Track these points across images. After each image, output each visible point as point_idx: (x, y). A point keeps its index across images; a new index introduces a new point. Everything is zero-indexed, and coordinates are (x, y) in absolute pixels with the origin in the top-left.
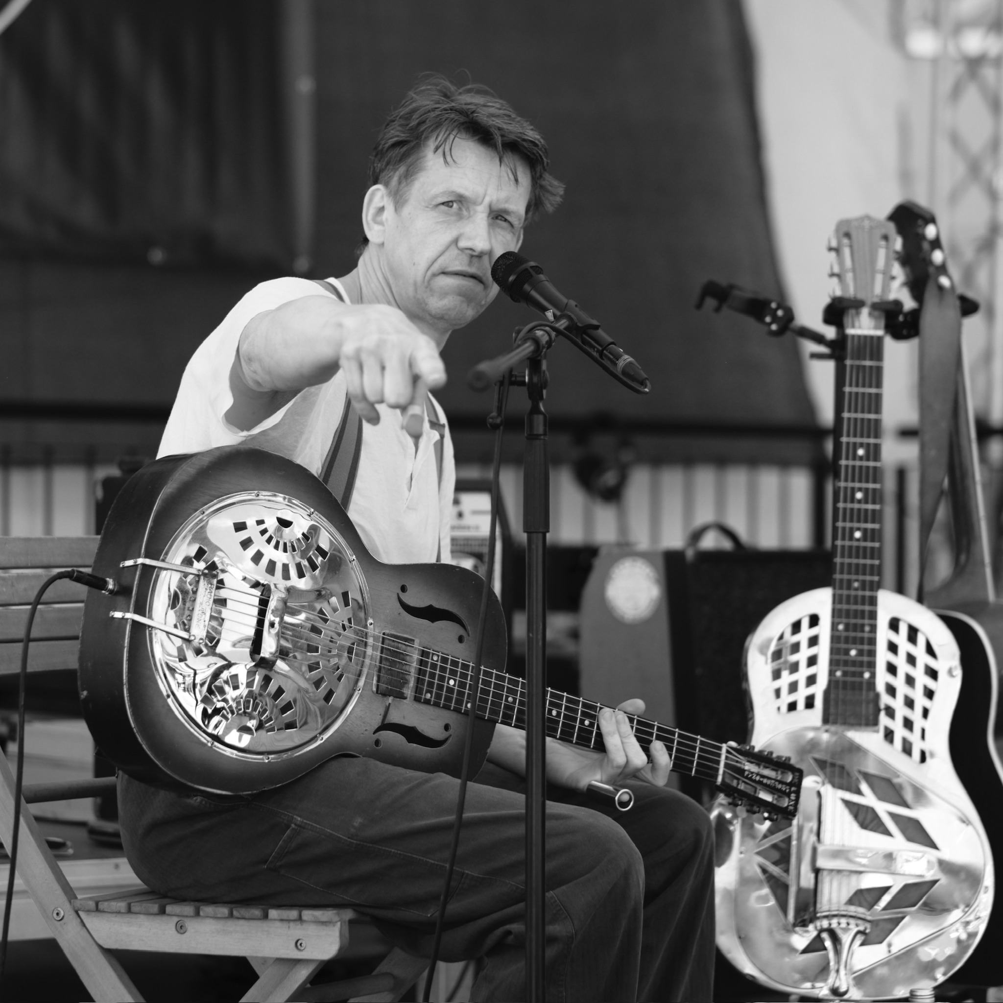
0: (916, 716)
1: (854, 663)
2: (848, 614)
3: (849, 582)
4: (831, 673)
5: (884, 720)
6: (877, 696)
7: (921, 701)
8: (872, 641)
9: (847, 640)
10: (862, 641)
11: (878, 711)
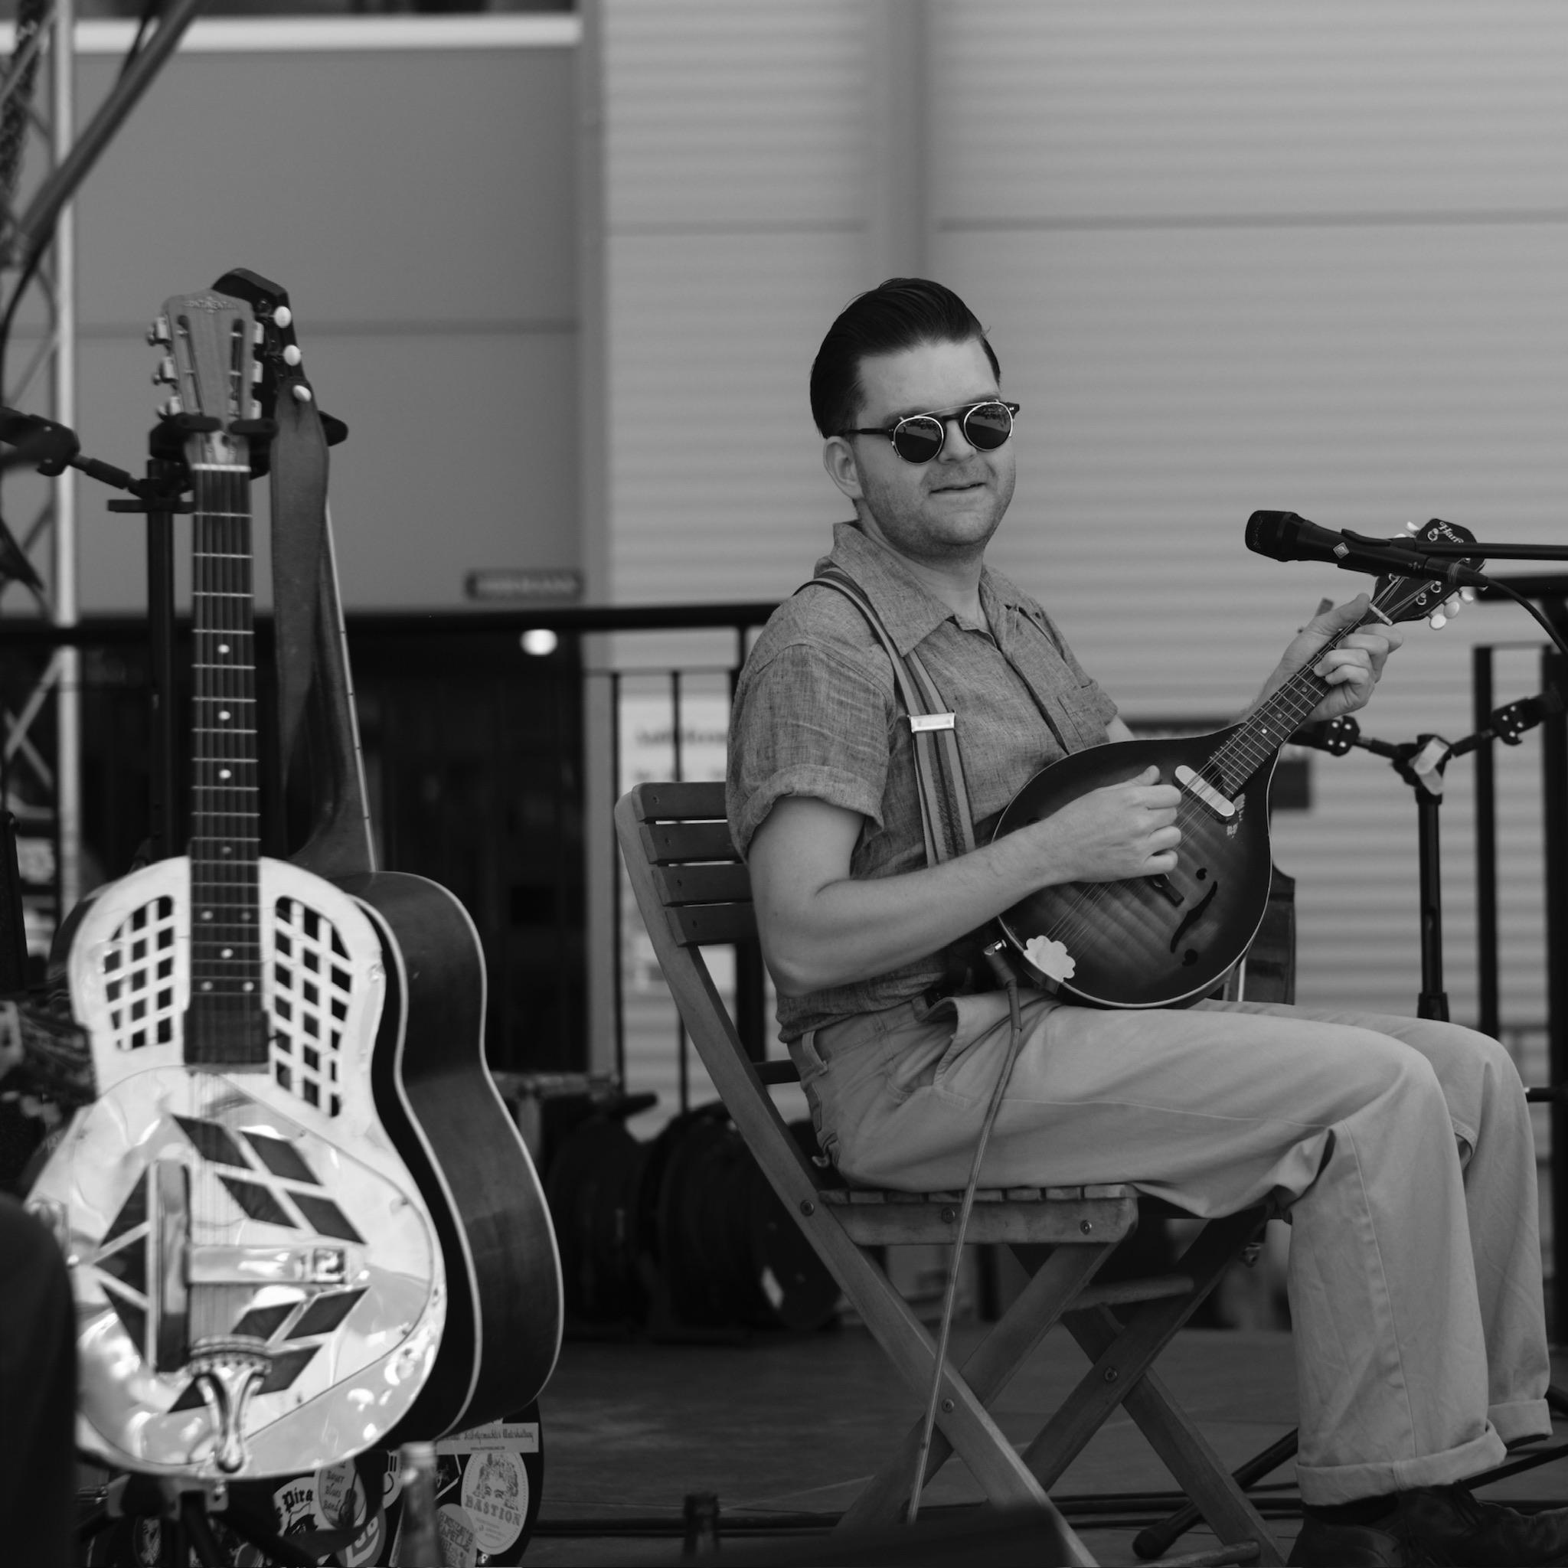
0: (322, 1045)
1: (229, 969)
2: (217, 895)
3: (217, 846)
4: (195, 985)
5: (276, 1053)
6: (265, 1017)
7: (327, 1022)
8: (254, 935)
9: (218, 935)
10: (239, 935)
11: (266, 1040)
